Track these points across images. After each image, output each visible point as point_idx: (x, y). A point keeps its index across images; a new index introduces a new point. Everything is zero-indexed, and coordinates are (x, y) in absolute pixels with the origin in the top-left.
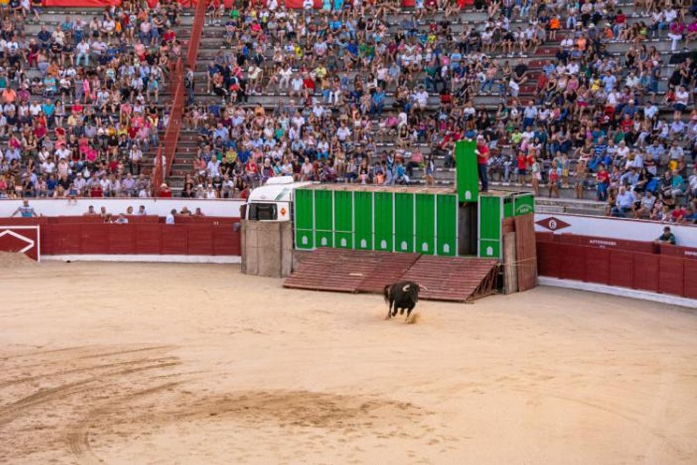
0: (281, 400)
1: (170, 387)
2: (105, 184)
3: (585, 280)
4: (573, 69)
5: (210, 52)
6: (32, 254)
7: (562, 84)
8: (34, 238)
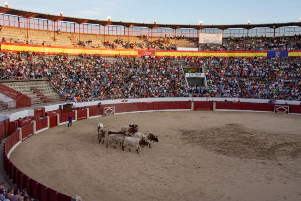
6: (287, 112)
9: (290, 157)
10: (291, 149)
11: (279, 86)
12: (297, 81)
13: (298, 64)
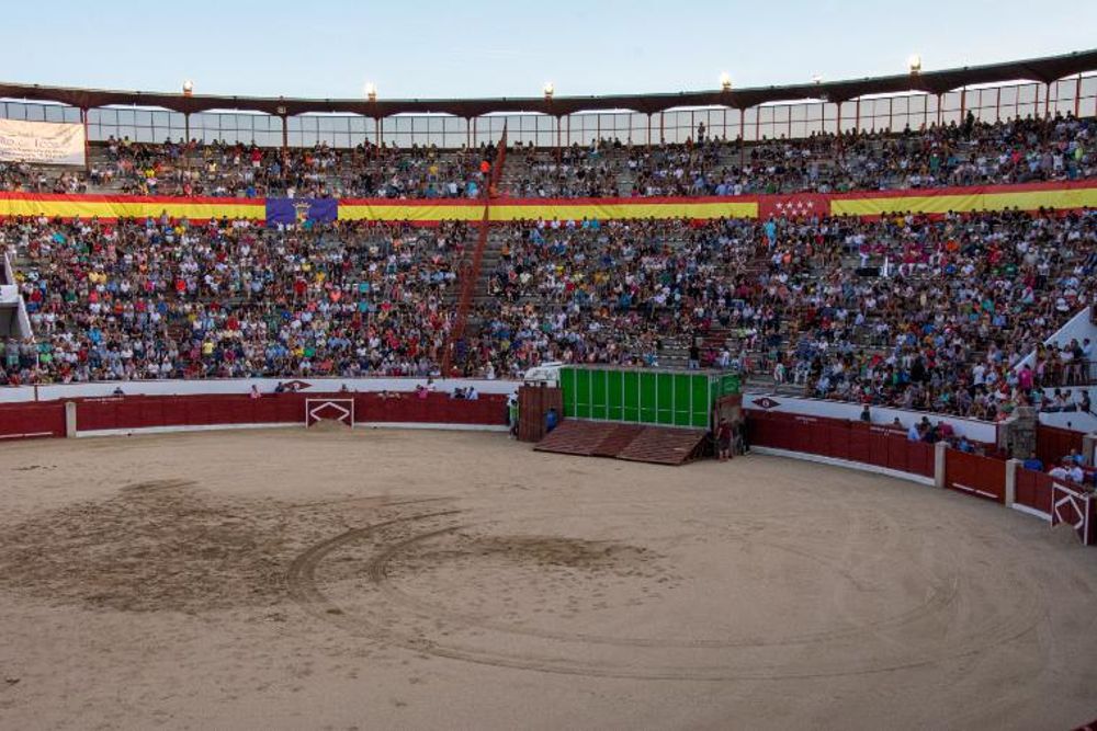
0: (541, 543)
1: (451, 531)
2: (405, 366)
3: (792, 449)
4: (783, 278)
5: (490, 262)
6: (347, 421)
7: (772, 291)
8: (349, 409)
9: (365, 579)
10: (365, 552)
11: (314, 326)
12: (373, 308)
13: (371, 249)
